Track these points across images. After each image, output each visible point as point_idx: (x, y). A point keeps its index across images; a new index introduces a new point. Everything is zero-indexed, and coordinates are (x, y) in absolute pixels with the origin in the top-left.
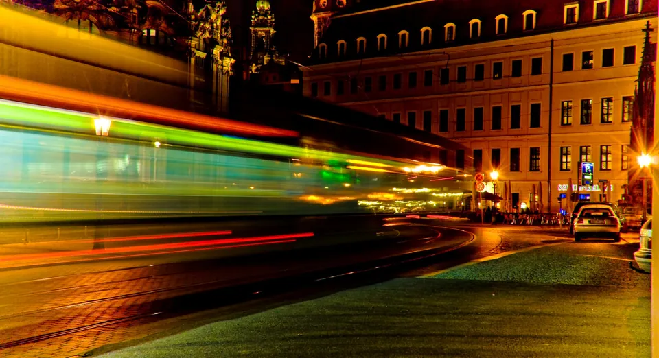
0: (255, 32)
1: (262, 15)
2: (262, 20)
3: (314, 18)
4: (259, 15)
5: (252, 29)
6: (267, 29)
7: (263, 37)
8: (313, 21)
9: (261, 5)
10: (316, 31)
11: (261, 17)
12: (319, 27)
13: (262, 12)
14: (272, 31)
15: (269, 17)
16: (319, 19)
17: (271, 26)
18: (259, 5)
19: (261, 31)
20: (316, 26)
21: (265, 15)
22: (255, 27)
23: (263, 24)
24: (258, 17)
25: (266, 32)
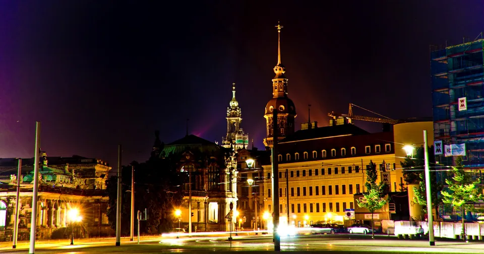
0: (230, 120)
1: (234, 110)
2: (233, 113)
3: (266, 117)
4: (232, 110)
5: (227, 118)
6: (237, 118)
7: (234, 123)
8: (265, 119)
9: (233, 104)
10: (268, 125)
11: (233, 111)
12: (269, 123)
13: (233, 108)
14: (240, 119)
15: (238, 111)
16: (269, 118)
17: (239, 117)
18: (231, 104)
19: (233, 120)
20: (267, 122)
21: (236, 109)
22: (229, 117)
23: (234, 115)
24: (231, 110)
25: (236, 120)
